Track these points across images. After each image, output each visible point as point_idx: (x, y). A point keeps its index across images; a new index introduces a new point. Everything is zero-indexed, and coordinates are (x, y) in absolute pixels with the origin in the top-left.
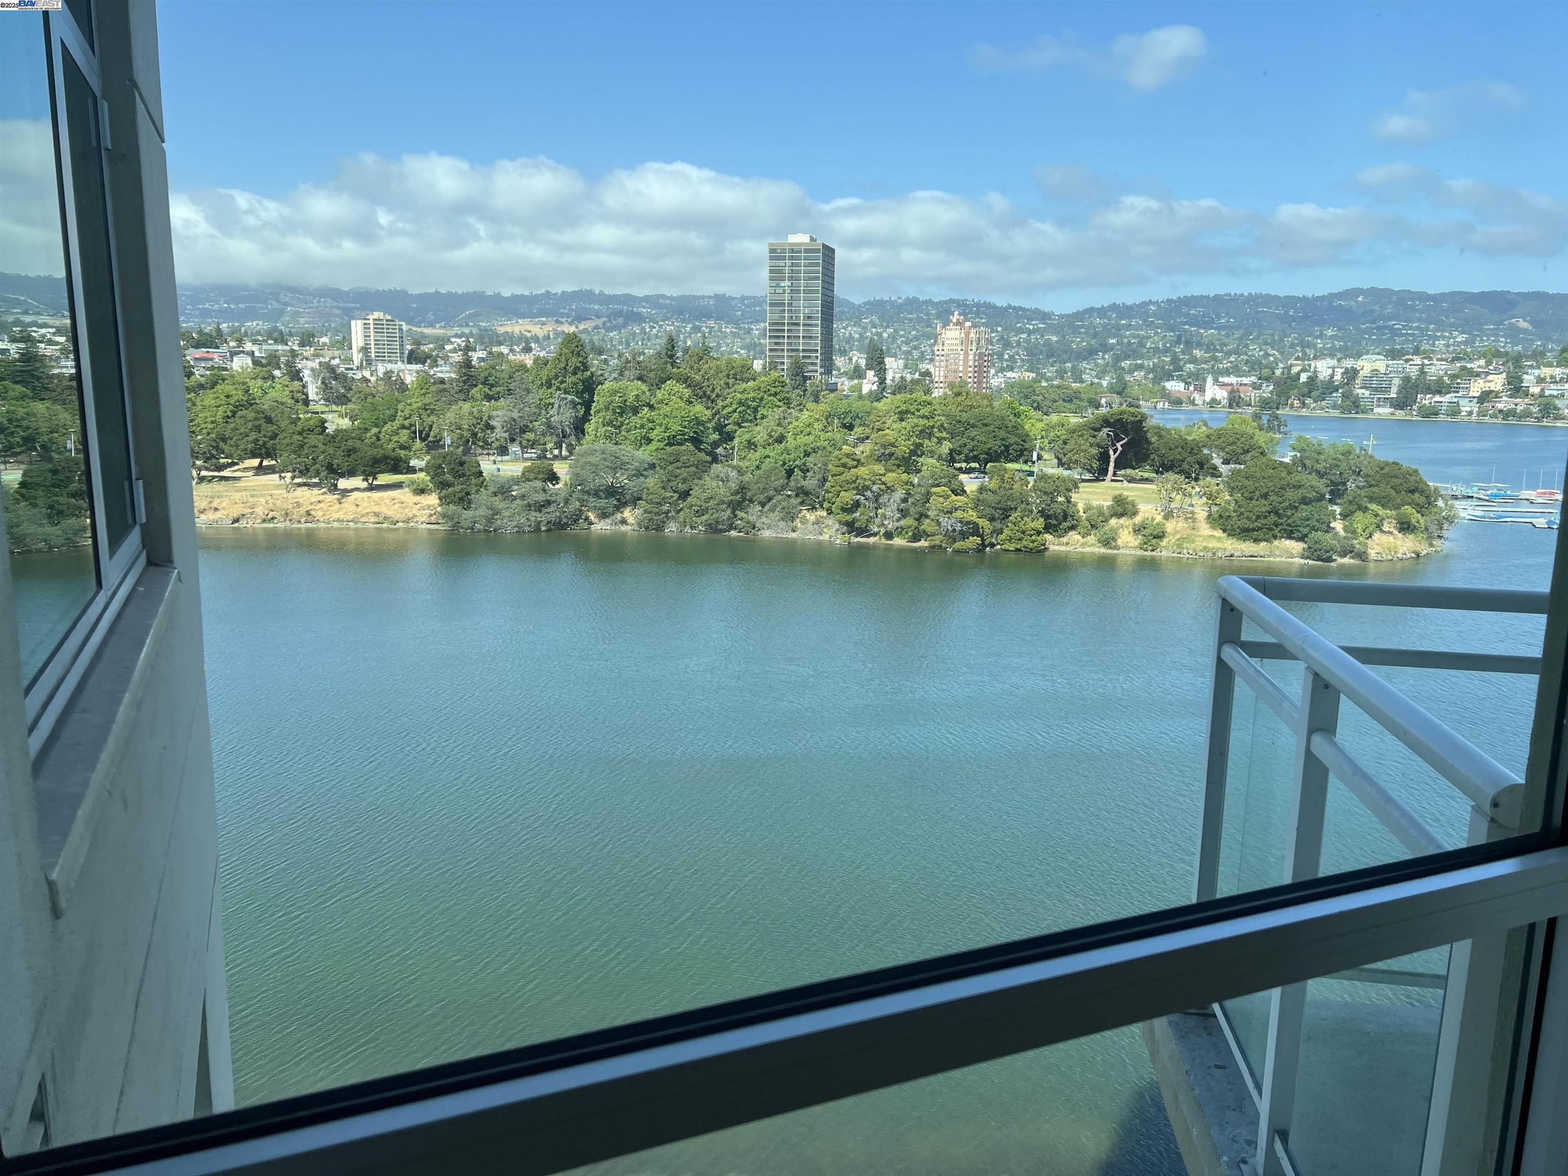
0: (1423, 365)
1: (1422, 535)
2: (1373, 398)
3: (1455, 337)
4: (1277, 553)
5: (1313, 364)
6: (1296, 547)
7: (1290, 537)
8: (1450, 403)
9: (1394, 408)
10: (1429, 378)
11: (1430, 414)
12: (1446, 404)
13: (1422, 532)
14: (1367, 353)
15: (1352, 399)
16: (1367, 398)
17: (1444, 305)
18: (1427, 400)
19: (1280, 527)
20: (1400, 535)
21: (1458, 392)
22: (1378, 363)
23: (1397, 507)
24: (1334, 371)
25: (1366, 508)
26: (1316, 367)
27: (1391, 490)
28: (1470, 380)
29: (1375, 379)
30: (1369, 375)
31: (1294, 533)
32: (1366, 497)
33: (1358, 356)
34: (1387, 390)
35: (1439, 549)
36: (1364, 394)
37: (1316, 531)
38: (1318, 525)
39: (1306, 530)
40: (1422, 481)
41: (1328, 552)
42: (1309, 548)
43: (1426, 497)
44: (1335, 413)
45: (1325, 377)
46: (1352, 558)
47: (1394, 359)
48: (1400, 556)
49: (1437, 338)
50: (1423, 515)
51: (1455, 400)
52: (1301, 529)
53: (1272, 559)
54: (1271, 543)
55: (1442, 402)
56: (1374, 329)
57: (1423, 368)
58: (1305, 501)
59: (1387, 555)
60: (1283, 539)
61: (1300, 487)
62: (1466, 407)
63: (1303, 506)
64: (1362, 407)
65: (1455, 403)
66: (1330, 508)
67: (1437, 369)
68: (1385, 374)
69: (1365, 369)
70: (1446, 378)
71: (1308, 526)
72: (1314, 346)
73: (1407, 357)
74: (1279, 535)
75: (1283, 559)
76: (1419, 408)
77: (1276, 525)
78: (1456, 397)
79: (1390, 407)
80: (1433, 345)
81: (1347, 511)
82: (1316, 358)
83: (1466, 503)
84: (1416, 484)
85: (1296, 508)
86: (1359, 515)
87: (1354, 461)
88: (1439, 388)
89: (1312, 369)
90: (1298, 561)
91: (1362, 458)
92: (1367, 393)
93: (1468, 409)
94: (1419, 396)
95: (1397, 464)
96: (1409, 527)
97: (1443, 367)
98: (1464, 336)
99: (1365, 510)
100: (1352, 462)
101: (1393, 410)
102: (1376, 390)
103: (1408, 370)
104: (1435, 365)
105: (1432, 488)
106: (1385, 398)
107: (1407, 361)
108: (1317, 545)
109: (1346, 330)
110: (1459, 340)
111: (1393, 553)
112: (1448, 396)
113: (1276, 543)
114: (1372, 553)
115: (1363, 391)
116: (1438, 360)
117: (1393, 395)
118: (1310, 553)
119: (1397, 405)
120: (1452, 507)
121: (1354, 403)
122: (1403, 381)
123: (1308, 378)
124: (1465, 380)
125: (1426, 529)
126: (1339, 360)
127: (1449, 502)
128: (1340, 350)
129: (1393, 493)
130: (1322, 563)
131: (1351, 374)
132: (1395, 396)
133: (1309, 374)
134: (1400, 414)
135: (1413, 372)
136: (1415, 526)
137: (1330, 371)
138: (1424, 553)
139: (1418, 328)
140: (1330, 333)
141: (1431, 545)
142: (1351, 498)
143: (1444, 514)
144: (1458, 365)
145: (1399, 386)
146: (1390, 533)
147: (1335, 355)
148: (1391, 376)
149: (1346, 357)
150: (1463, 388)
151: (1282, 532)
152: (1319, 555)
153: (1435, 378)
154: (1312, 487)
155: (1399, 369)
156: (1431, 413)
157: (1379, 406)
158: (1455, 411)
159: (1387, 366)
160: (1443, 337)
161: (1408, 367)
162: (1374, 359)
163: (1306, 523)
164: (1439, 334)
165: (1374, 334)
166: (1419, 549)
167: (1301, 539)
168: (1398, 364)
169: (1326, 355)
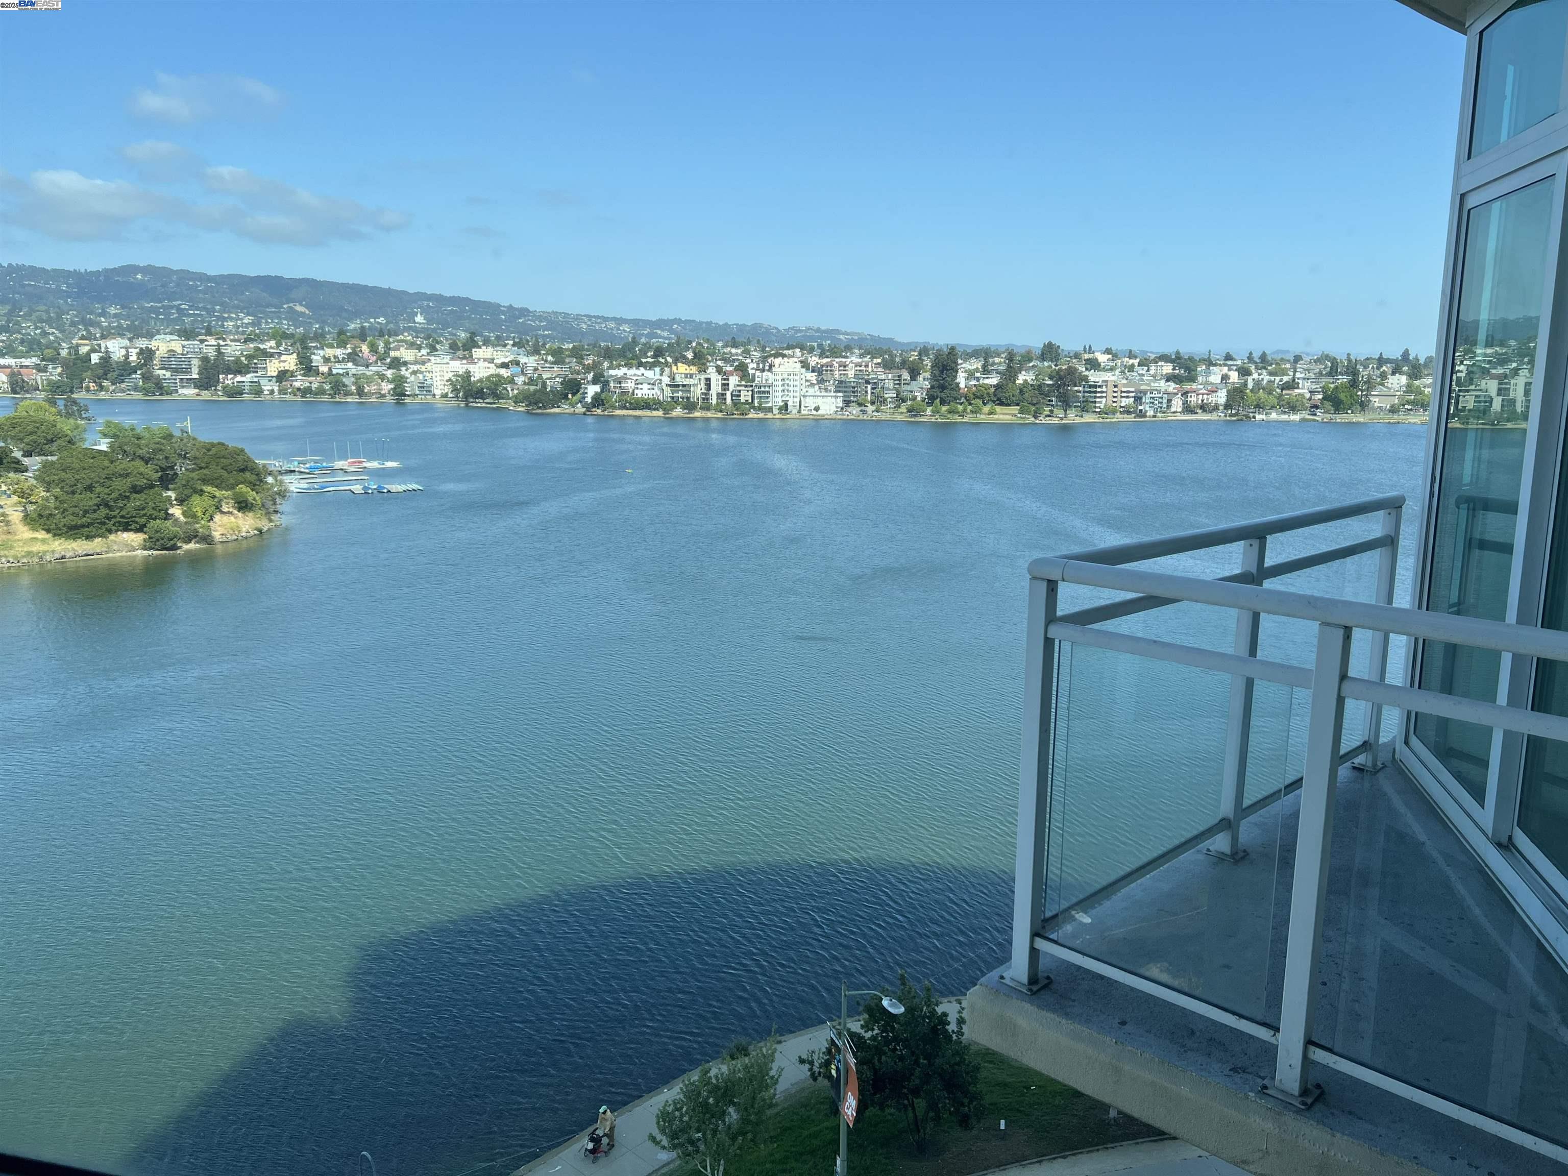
0: (219, 345)
1: (260, 512)
2: (175, 379)
3: (242, 319)
4: (116, 547)
5: (103, 344)
6: (134, 538)
7: (126, 529)
8: (252, 382)
9: (198, 388)
10: (226, 358)
11: (235, 394)
12: (248, 384)
13: (260, 509)
14: (158, 333)
15: (155, 381)
16: (169, 379)
17: (225, 286)
18: (230, 380)
19: (113, 520)
20: (240, 514)
21: (257, 372)
22: (173, 343)
23: (232, 487)
24: (127, 351)
25: (202, 490)
26: (107, 348)
27: (222, 471)
28: (265, 360)
29: (173, 359)
30: (166, 355)
31: (131, 525)
32: (199, 479)
33: (150, 336)
34: (188, 371)
35: (278, 523)
36: (165, 375)
37: (155, 519)
38: (155, 513)
39: (142, 521)
40: (250, 460)
41: (171, 540)
42: (150, 538)
43: (257, 475)
44: (138, 396)
45: (119, 358)
46: (198, 542)
47: (188, 340)
48: (244, 534)
49: (225, 319)
50: (257, 493)
51: (256, 380)
52: (137, 519)
53: (111, 555)
54: (106, 538)
55: (244, 382)
56: (160, 308)
57: (219, 349)
58: (136, 490)
59: (231, 535)
60: (119, 533)
61: (128, 475)
62: (267, 387)
63: (135, 495)
64: (166, 389)
65: (256, 382)
66: (165, 495)
67: (233, 349)
68: (182, 354)
69: (161, 349)
70: (243, 359)
71: (144, 515)
72: (98, 324)
73: (200, 337)
74: (114, 528)
75: (124, 553)
76: (224, 388)
77: (109, 519)
78: (256, 377)
79: (195, 388)
80: (223, 326)
81: (183, 496)
82: (103, 337)
83: (291, 477)
84: (245, 463)
85: (128, 497)
86: (196, 500)
87: (178, 444)
88: (239, 368)
89: (103, 350)
90: (140, 553)
91: (185, 440)
92: (168, 374)
93: (270, 388)
94: (221, 376)
95: (223, 444)
96: (247, 506)
97: (238, 348)
98: (250, 318)
99: (201, 493)
100: (176, 445)
101: (197, 390)
102: (175, 370)
103: (205, 351)
104: (230, 346)
105: (261, 466)
106: (187, 379)
107: (202, 341)
108: (158, 534)
109: (130, 308)
110: (246, 321)
111: (236, 532)
112: (249, 376)
113: (112, 537)
114: (217, 535)
115: (164, 372)
116: (232, 341)
117: (195, 376)
118: (152, 543)
119: (201, 386)
120: (281, 482)
121: (157, 384)
122: (203, 362)
123: (100, 359)
124: (261, 360)
125: (263, 506)
126: (130, 340)
127: (279, 478)
128: (129, 329)
129: (225, 474)
130: (167, 552)
131: (147, 355)
132: (197, 376)
133: (101, 355)
134: (206, 395)
135: (212, 353)
136: (252, 504)
137: (123, 352)
138: (265, 528)
139: (205, 309)
140: (113, 310)
141: (271, 521)
142: (184, 482)
143: (276, 489)
144: (252, 346)
145: (199, 367)
146: (230, 513)
147: (125, 335)
148: (189, 356)
149: (138, 336)
150: (261, 368)
151: (117, 524)
152: (162, 544)
153: (233, 358)
154: (141, 474)
155: (196, 350)
156: (235, 392)
157: (183, 387)
158: (257, 390)
159: (183, 347)
160: (231, 319)
161: (205, 347)
162: (168, 340)
163: (142, 512)
164: (226, 316)
165: (161, 314)
166: (260, 526)
167: (140, 529)
168: (194, 345)
169: (113, 334)
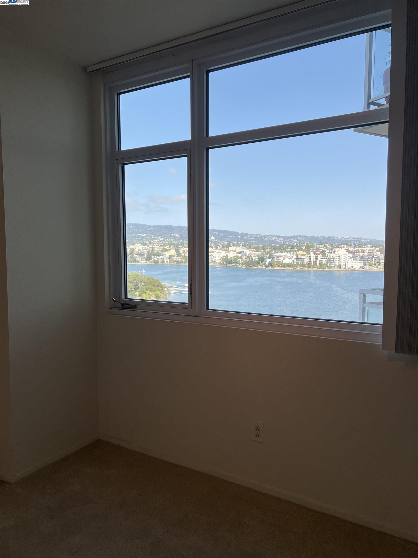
0: (153, 247)
2: (140, 258)
3: (160, 239)
9: (146, 261)
10: (155, 251)
11: (156, 262)
12: (160, 259)
14: (136, 244)
16: (138, 258)
17: (155, 229)
18: (155, 258)
21: (163, 255)
23: (154, 291)
25: (146, 292)
28: (166, 252)
29: (139, 252)
30: (138, 251)
32: (145, 289)
33: (134, 244)
34: (143, 255)
40: (160, 283)
43: (162, 288)
47: (144, 246)
49: (155, 239)
50: (162, 293)
51: (163, 258)
56: (137, 236)
57: (153, 248)
62: (166, 260)
64: (137, 261)
66: (135, 293)
67: (157, 249)
68: (142, 250)
69: (136, 248)
70: (159, 251)
73: (147, 245)
76: (153, 260)
78: (163, 257)
79: (145, 260)
80: (154, 241)
81: (140, 294)
83: (172, 289)
87: (140, 278)
88: (158, 254)
91: (142, 277)
92: (138, 256)
93: (167, 260)
94: (153, 257)
95: (152, 278)
96: (158, 297)
100: (139, 278)
102: (140, 255)
103: (149, 249)
104: (156, 247)
105: (163, 285)
106: (143, 258)
107: (148, 246)
112: (161, 257)
115: (137, 255)
116: (156, 246)
117: (145, 257)
119: (147, 260)
120: (169, 290)
121: (134, 259)
122: (148, 252)
125: (163, 297)
129: (153, 287)
131: (132, 250)
132: (146, 257)
134: (148, 263)
136: (160, 297)
139: (149, 236)
142: (141, 290)
144: (162, 247)
145: (147, 254)
148: (144, 251)
149: (130, 245)
150: (164, 254)
153: (157, 251)
157: (142, 260)
158: (163, 261)
159: (143, 248)
160: (157, 239)
161: (149, 248)
162: (138, 246)
165: (137, 238)
168: (146, 247)
